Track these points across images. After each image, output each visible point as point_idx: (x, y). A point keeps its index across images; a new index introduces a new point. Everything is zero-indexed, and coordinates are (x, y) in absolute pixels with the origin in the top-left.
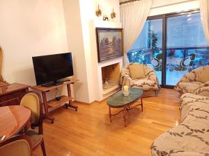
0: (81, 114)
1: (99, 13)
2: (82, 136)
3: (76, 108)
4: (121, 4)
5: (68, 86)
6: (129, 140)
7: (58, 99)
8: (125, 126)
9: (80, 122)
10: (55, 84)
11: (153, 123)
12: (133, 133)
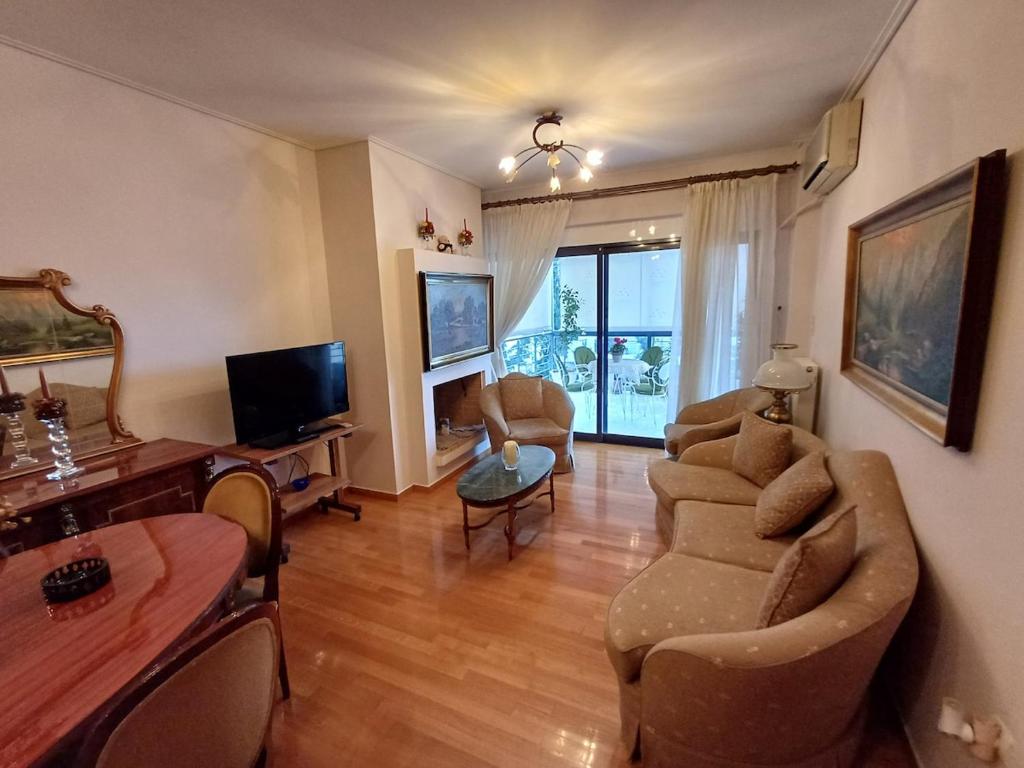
0: (374, 530)
1: (426, 230)
2: (387, 595)
3: (356, 511)
4: (485, 207)
5: (332, 445)
6: (526, 597)
7: (299, 486)
8: (511, 558)
9: (374, 555)
10: (293, 440)
11: (585, 543)
12: (533, 575)
